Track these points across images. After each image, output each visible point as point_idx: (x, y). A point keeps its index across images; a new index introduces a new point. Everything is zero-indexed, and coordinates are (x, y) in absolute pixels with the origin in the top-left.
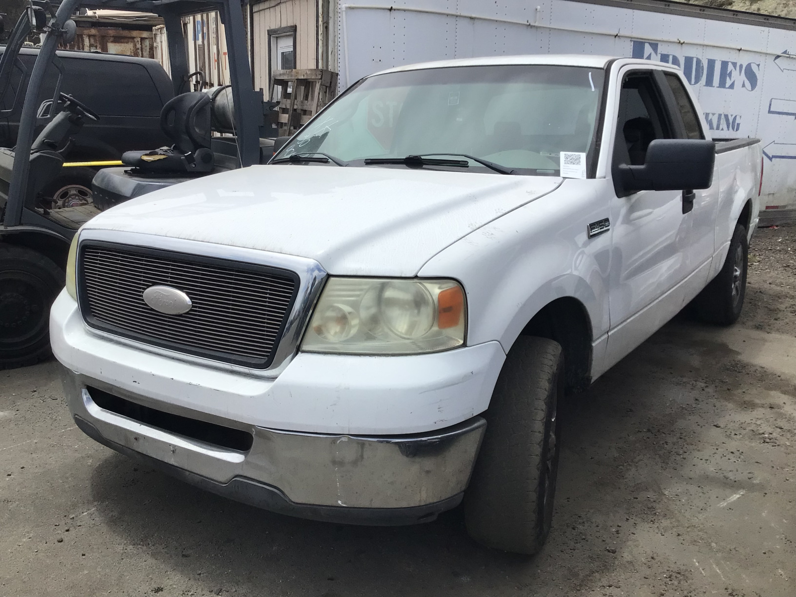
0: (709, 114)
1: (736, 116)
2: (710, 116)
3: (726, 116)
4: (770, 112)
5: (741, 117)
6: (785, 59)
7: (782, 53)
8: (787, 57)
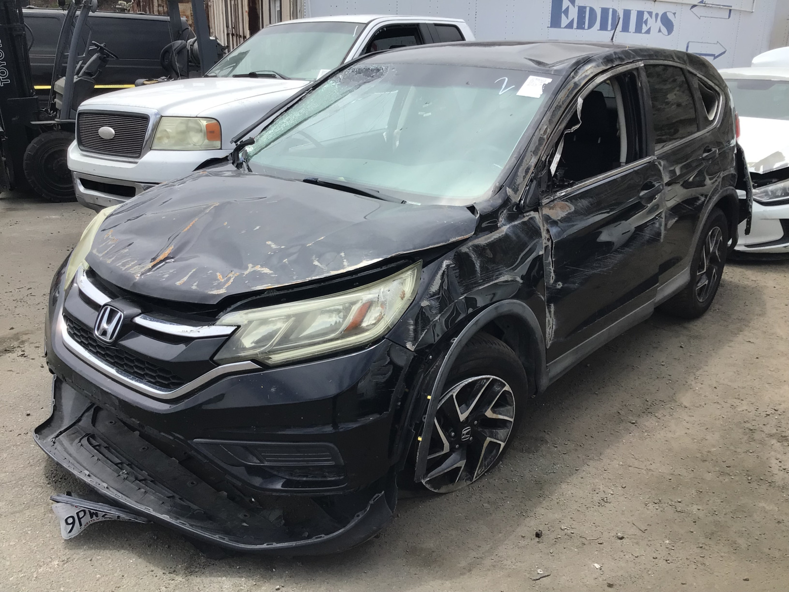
6: (702, 8)
7: (699, 3)
8: (704, 6)
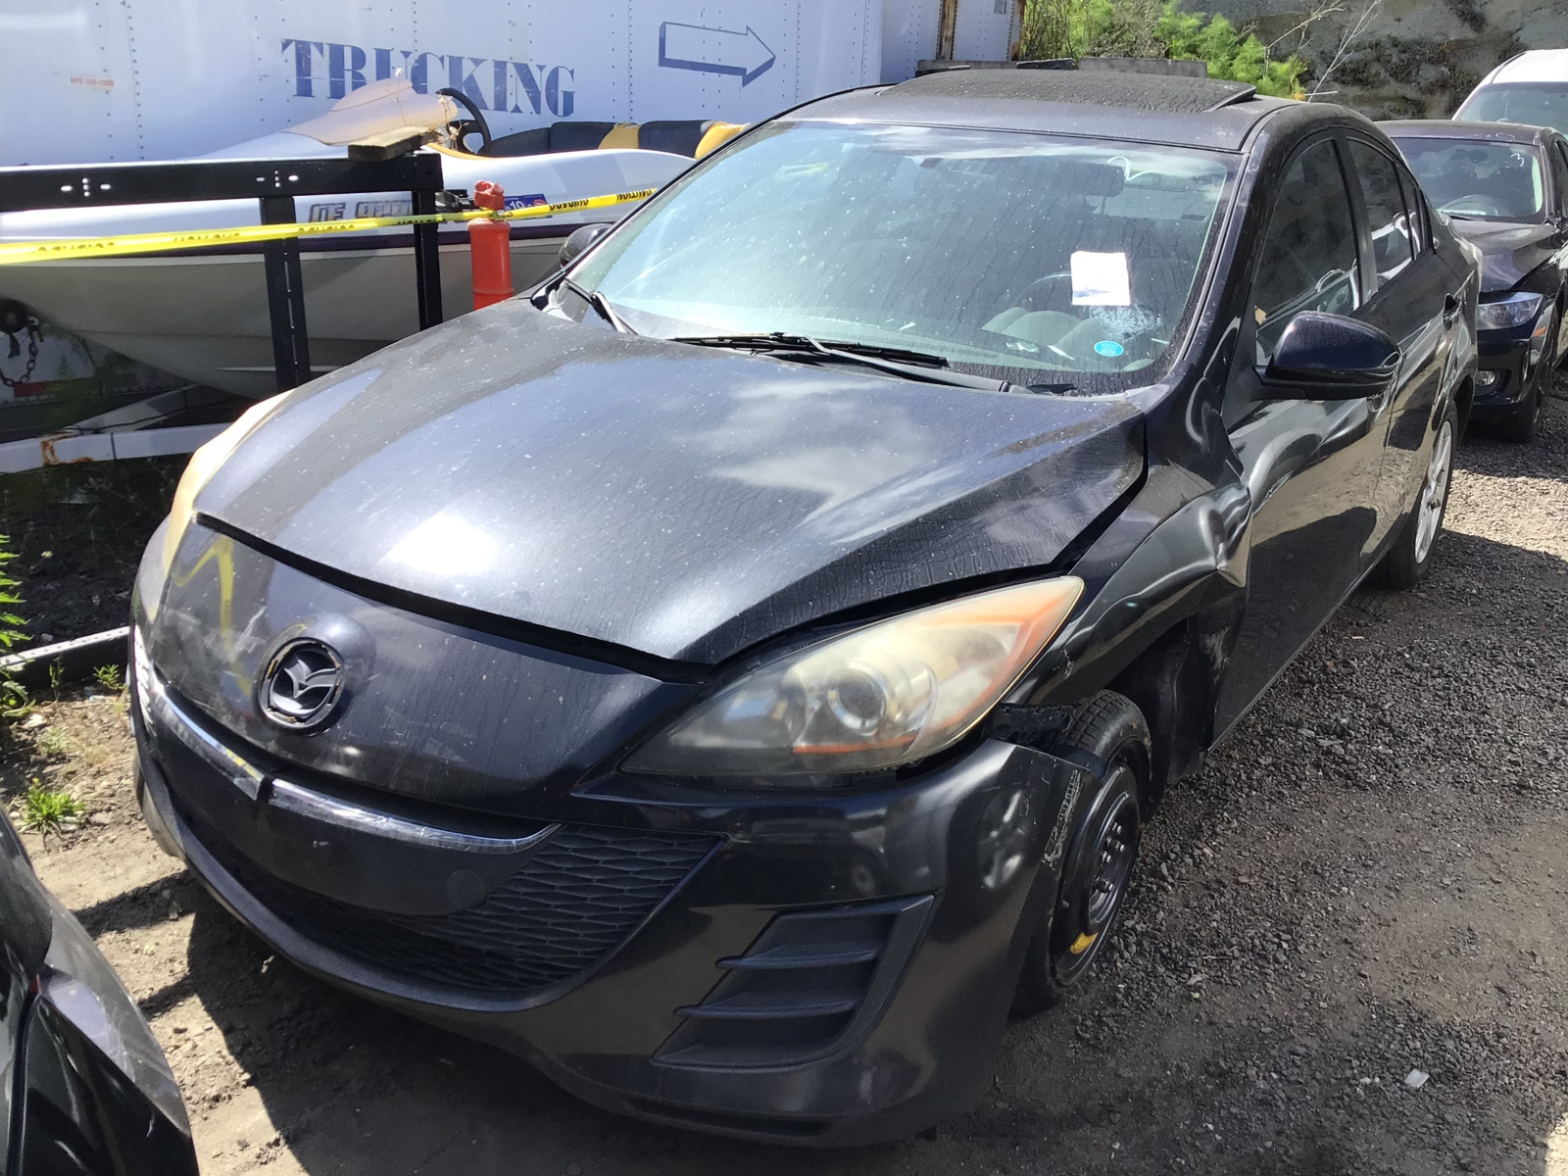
0: (460, 59)
1: (555, 73)
2: (467, 68)
3: (523, 70)
4: (664, 61)
5: (572, 72)
